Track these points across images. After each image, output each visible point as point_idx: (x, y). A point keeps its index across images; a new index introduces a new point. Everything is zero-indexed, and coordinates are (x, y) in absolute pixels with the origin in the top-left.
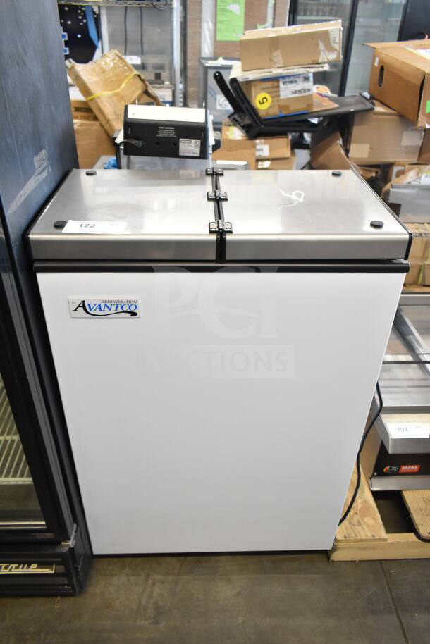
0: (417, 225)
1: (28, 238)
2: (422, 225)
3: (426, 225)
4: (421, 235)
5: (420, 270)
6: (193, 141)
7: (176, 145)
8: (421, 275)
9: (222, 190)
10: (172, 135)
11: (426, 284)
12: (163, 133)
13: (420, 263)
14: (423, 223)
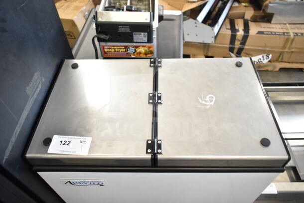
0: (282, 25)
1: (25, 156)
2: (285, 25)
3: (287, 25)
4: (284, 33)
5: (281, 54)
6: (142, 33)
7: (132, 36)
8: (281, 56)
9: (159, 92)
10: (128, 30)
11: (283, 61)
12: (122, 29)
13: (281, 50)
14: (286, 24)
